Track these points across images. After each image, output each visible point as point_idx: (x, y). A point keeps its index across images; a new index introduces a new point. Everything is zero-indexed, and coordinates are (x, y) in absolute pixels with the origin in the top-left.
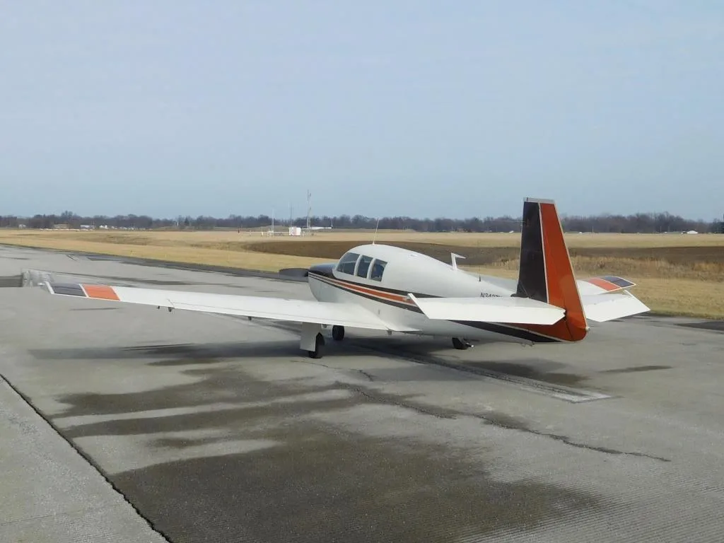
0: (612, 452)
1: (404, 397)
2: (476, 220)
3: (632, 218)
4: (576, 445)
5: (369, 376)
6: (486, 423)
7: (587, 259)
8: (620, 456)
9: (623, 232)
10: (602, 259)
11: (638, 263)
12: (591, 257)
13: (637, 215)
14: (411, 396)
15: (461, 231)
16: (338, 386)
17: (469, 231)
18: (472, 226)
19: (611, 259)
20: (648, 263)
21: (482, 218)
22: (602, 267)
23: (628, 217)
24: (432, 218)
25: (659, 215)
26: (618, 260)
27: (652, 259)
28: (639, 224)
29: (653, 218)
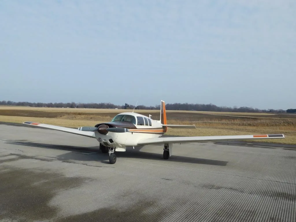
0: (100, 167)
1: (35, 156)
2: (51, 104)
4: (90, 166)
5: (22, 151)
6: (63, 162)
7: (87, 116)
8: (102, 167)
10: (91, 116)
11: (101, 117)
12: (87, 115)
14: (37, 156)
15: (46, 107)
16: (12, 154)
17: (49, 107)
18: (50, 105)
19: (94, 116)
20: (105, 117)
21: (53, 103)
22: (91, 118)
23: (99, 104)
24: (36, 103)
25: (107, 104)
26: (96, 116)
27: (106, 116)
28: (101, 106)
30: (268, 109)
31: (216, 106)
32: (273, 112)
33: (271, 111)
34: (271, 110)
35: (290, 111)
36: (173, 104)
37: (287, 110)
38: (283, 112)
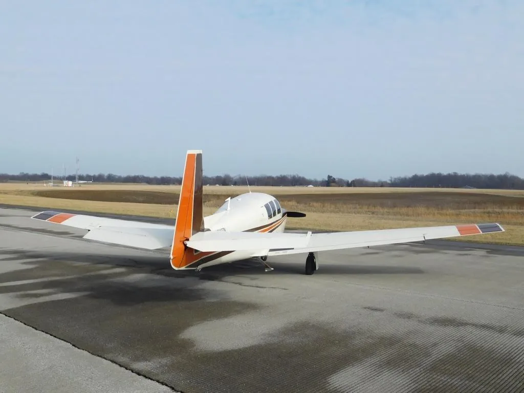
3: (278, 178)
13: (281, 176)
27: (288, 201)
28: (282, 181)
29: (290, 177)
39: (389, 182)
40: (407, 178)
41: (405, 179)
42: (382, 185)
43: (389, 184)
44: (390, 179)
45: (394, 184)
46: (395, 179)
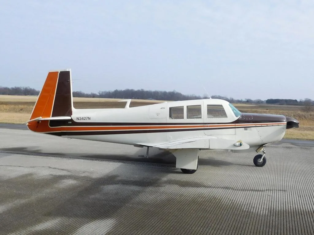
3: (13, 89)
9: (9, 95)
13: (15, 87)
23: (11, 88)
25: (25, 88)
29: (22, 89)
30: (246, 99)
31: (182, 94)
32: (251, 102)
33: (248, 102)
34: (248, 99)
35: (270, 102)
36: (124, 91)
37: (267, 100)
38: (262, 102)
39: (98, 94)
40: (111, 92)
41: (110, 92)
42: (94, 96)
43: (98, 95)
44: (98, 92)
45: (101, 96)
46: (102, 92)
